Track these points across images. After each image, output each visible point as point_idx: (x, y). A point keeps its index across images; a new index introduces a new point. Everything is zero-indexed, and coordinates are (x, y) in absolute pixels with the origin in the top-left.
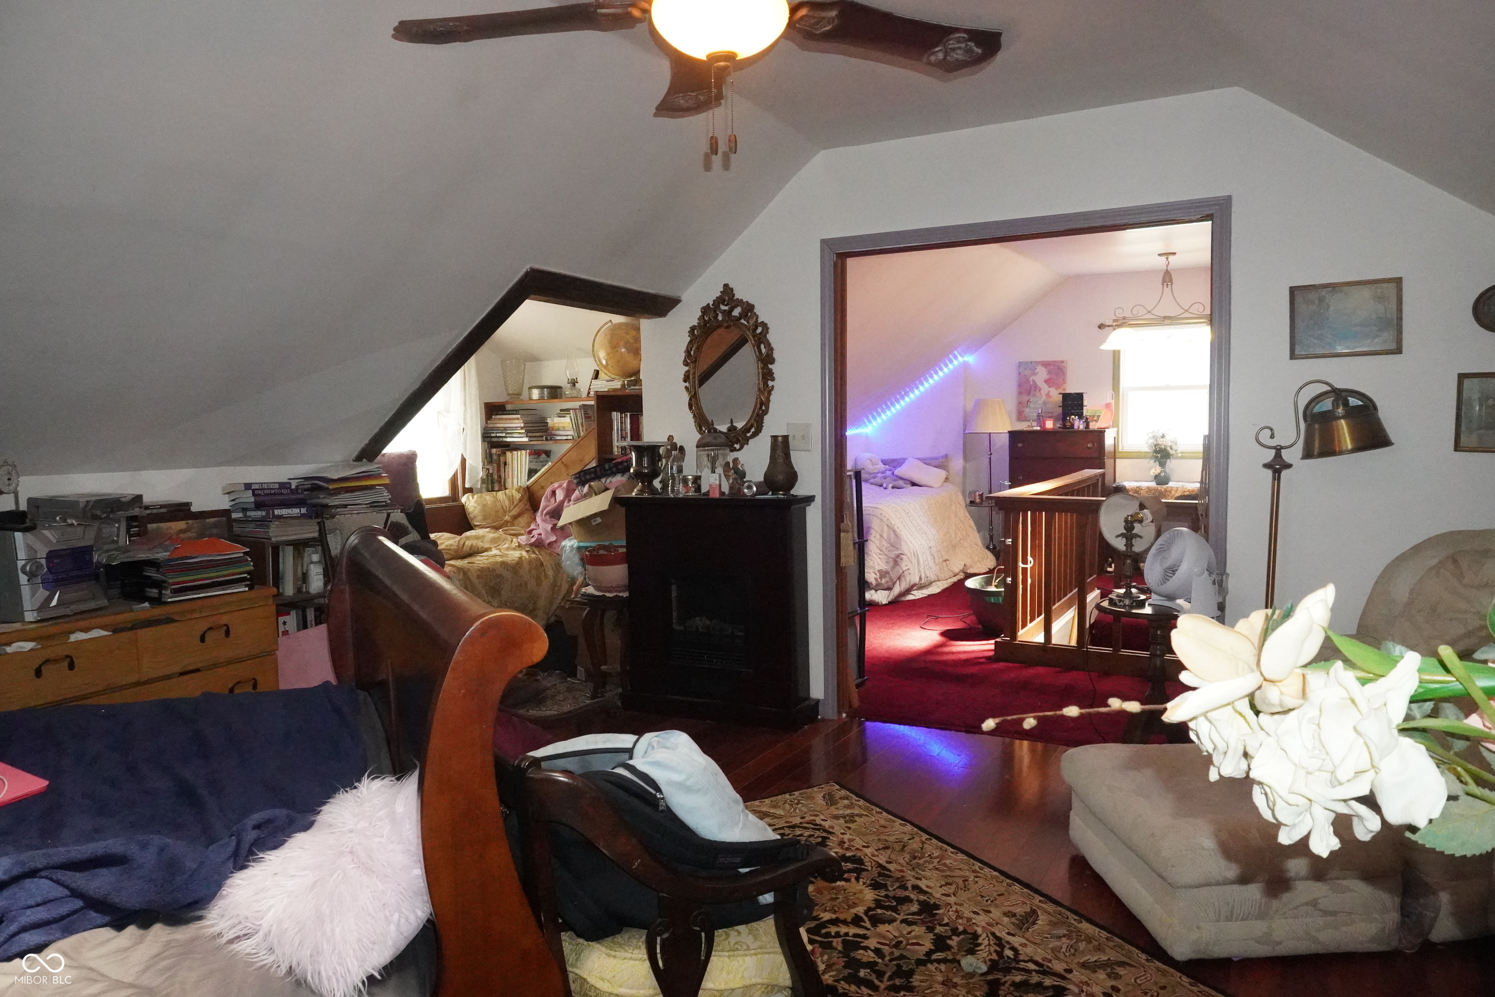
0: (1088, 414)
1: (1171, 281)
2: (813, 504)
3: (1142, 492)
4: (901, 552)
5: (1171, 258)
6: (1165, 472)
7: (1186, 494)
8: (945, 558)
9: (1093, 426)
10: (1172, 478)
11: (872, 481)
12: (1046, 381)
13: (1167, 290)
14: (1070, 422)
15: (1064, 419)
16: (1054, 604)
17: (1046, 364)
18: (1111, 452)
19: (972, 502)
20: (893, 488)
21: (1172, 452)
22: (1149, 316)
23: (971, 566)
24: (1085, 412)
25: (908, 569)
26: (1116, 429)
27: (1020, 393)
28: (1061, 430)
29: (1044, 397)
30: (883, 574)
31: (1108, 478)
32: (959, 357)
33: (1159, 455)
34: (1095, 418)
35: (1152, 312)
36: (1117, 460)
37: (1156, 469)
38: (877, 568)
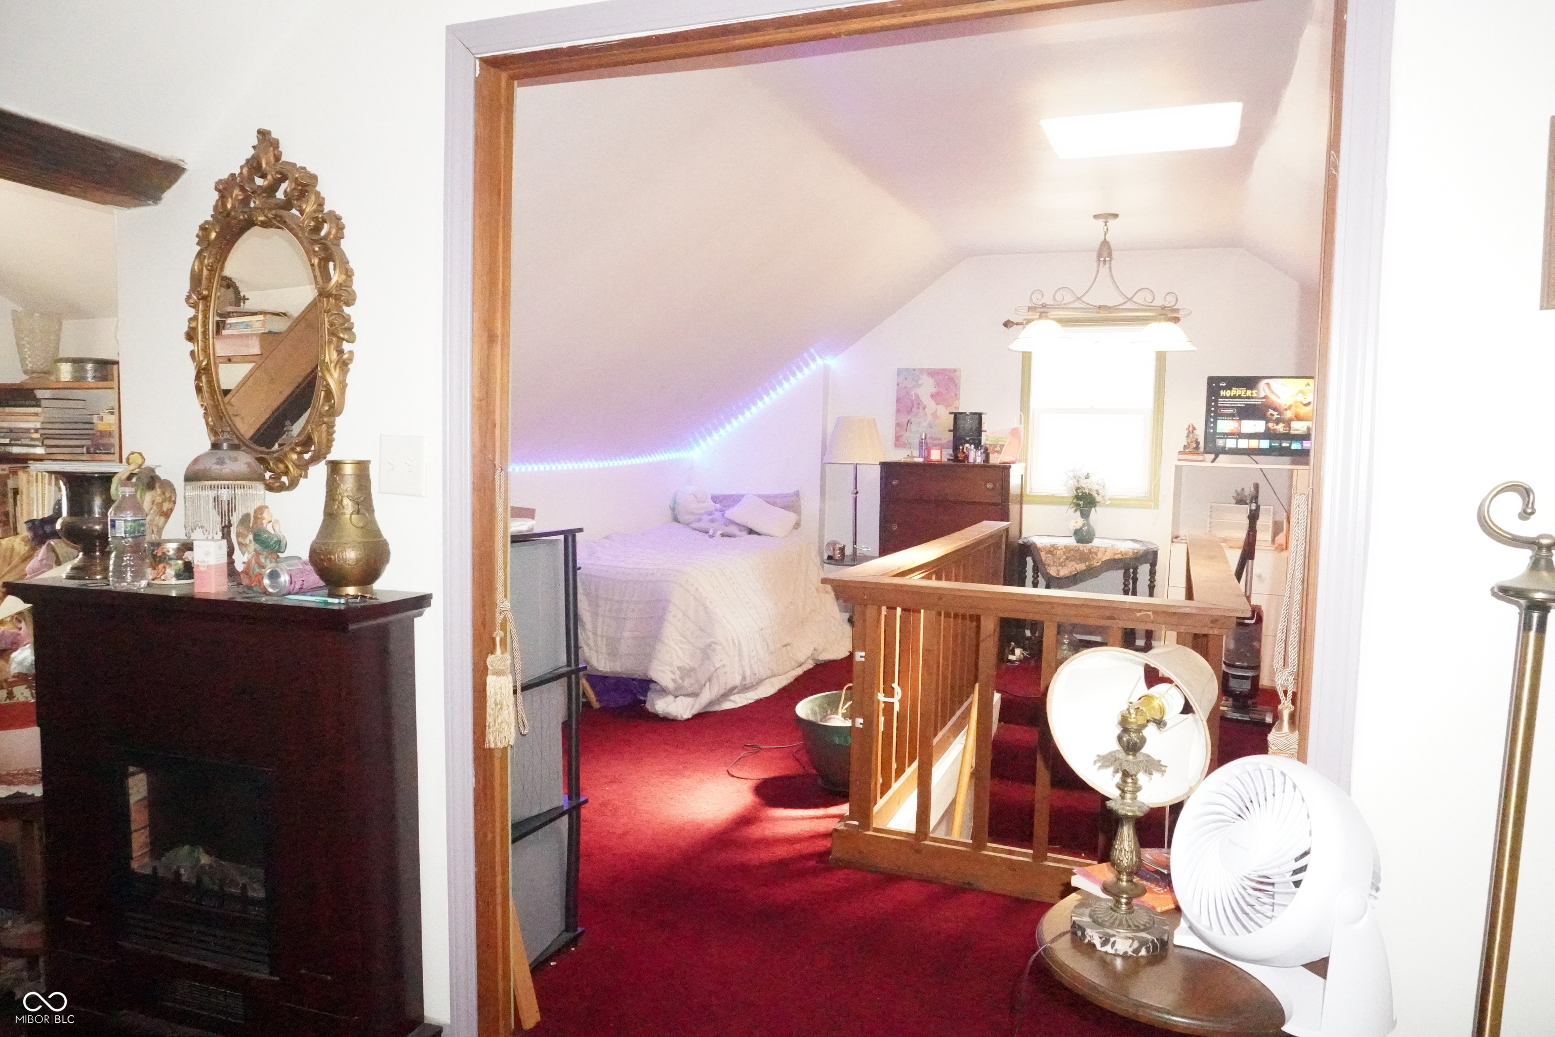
0: (988, 442)
1: (1110, 255)
2: (427, 611)
3: (1059, 552)
4: (714, 640)
5: (1112, 223)
6: (1089, 525)
7: (1116, 557)
8: (785, 642)
9: (995, 459)
10: (1097, 535)
11: (695, 525)
12: (932, 396)
13: (1104, 270)
14: (964, 453)
15: (956, 448)
16: (936, 735)
17: (933, 373)
18: (1017, 495)
19: (830, 558)
20: (723, 535)
21: (1098, 498)
22: (1077, 305)
23: (824, 650)
24: (984, 440)
25: (723, 666)
26: (1023, 464)
27: (898, 411)
28: (951, 462)
29: (930, 418)
30: (686, 672)
31: (1013, 532)
32: (818, 358)
33: (1082, 503)
34: (998, 449)
35: (1083, 299)
36: (1024, 506)
37: (1077, 521)
38: (678, 663)
